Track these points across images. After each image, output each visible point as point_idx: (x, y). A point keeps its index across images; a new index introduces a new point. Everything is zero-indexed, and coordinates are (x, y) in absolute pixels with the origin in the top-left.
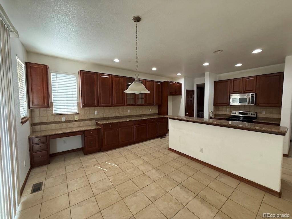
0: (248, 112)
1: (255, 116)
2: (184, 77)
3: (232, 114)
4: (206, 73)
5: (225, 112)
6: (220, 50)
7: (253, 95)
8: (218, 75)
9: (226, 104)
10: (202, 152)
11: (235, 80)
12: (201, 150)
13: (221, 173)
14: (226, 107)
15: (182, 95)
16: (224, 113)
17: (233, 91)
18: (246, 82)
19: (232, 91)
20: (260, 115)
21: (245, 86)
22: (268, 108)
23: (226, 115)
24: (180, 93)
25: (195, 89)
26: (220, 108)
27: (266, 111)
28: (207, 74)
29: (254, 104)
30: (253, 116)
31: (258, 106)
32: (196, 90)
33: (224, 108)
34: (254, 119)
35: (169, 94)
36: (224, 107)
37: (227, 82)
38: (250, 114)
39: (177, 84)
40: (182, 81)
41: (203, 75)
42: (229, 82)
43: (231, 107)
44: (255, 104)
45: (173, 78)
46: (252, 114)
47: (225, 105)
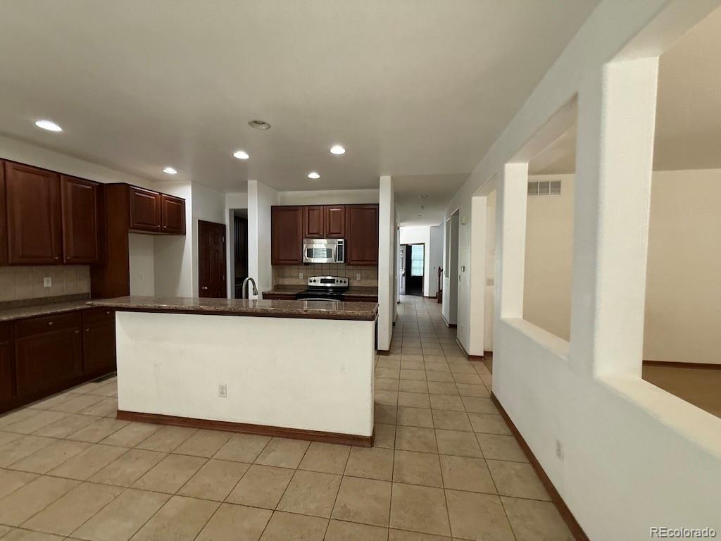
0: (336, 278)
1: (346, 285)
2: (190, 182)
3: (310, 284)
4: (250, 182)
5: (296, 279)
6: (264, 123)
7: (341, 242)
8: (280, 193)
9: (296, 260)
10: (226, 397)
11: (311, 208)
12: (223, 391)
13: (270, 438)
14: (297, 267)
15: (185, 234)
16: (293, 282)
17: (309, 233)
18: (329, 215)
19: (307, 232)
20: (355, 283)
21: (328, 225)
22: (363, 268)
23: (299, 286)
24: (179, 229)
25: (227, 221)
26: (288, 270)
27: (361, 273)
28: (252, 184)
29: (342, 262)
30: (342, 285)
31: (349, 265)
32: (230, 222)
33: (293, 271)
34: (343, 292)
35: (132, 228)
36: (294, 267)
37: (296, 210)
38: (339, 281)
39: (166, 199)
40: (185, 193)
41: (243, 187)
42: (300, 213)
43: (308, 267)
44: (345, 262)
45: (154, 180)
46: (341, 282)
47: (295, 264)
